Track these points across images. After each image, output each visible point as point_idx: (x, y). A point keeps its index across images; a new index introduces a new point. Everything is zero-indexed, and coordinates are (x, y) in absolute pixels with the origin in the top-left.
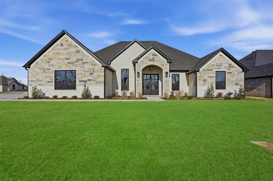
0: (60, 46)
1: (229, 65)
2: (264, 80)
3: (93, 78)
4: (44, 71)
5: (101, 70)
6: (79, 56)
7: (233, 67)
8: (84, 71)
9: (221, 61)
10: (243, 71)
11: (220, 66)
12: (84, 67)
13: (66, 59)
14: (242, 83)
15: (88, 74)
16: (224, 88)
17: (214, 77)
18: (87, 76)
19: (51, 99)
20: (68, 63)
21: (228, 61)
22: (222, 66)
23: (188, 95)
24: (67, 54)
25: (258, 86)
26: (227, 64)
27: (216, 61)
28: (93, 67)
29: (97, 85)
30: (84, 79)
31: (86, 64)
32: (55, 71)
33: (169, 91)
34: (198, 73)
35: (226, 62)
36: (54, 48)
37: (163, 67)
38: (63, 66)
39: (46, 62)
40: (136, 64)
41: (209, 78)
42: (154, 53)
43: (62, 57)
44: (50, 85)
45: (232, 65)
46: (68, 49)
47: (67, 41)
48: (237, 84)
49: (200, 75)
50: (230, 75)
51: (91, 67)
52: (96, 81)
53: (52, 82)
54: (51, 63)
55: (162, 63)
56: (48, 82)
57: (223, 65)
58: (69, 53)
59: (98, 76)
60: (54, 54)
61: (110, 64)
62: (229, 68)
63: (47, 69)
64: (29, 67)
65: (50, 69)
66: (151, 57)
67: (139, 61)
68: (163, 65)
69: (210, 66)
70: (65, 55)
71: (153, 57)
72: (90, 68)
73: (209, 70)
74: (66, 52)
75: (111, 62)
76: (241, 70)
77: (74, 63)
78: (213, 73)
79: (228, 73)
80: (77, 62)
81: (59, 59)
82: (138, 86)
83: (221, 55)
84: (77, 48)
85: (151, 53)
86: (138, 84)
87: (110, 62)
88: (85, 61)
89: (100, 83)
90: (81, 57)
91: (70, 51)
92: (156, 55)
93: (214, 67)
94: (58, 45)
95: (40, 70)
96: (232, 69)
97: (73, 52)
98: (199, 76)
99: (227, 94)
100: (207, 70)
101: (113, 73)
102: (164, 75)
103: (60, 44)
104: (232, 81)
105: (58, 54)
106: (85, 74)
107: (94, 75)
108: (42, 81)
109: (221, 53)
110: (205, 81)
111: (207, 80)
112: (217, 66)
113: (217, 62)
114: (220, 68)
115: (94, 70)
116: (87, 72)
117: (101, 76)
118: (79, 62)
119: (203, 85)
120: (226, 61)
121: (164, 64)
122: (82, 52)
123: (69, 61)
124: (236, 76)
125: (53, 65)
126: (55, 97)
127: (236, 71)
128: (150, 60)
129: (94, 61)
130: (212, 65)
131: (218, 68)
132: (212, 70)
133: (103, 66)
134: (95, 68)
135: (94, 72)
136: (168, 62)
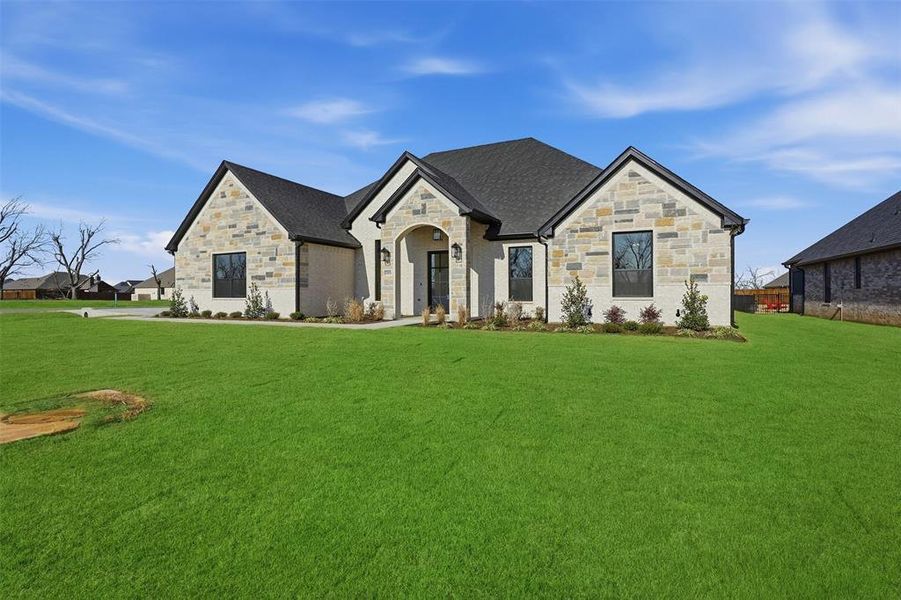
0: (221, 197)
1: (665, 206)
3: (276, 270)
4: (197, 256)
5: (290, 249)
6: (251, 219)
7: (682, 213)
8: (260, 253)
9: (634, 194)
10: (725, 226)
11: (629, 212)
12: (259, 243)
13: (230, 227)
15: (266, 259)
16: (646, 291)
17: (607, 253)
18: (266, 265)
19: (201, 317)
20: (234, 236)
21: (661, 191)
22: (637, 211)
24: (231, 216)
26: (658, 202)
27: (612, 195)
28: (276, 242)
29: (283, 286)
30: (260, 272)
31: (263, 236)
32: (214, 255)
34: (550, 241)
35: (655, 196)
36: (211, 203)
37: (450, 229)
38: (225, 243)
39: (200, 236)
40: (382, 226)
41: (587, 258)
42: (426, 190)
43: (224, 223)
44: (205, 288)
45: (678, 207)
46: (234, 203)
47: (232, 185)
48: (699, 277)
49: (557, 248)
50: (670, 242)
51: (272, 242)
52: (281, 275)
53: (209, 280)
54: (207, 237)
55: (446, 219)
56: (203, 280)
57: (642, 208)
58: (236, 213)
59: (284, 264)
60: (211, 217)
61: (350, 228)
62: (666, 216)
63: (201, 252)
64: (176, 249)
65: (206, 252)
66: (418, 204)
67: (388, 217)
68: (449, 223)
69: (595, 215)
71: (423, 202)
72: (271, 246)
73: (588, 230)
74: (231, 209)
75: (354, 224)
76: (716, 221)
77: (243, 235)
78: (604, 239)
79: (663, 236)
80: (248, 232)
81: (220, 228)
82: (385, 289)
83: (633, 175)
84: (247, 200)
85: (417, 192)
86: (385, 282)
88: (261, 230)
89: (288, 281)
90: (255, 221)
91: (237, 207)
92: (431, 196)
93: (607, 218)
94: (217, 196)
95: (191, 254)
96: (678, 222)
97: (242, 209)
98: (554, 252)
100: (582, 230)
101: (355, 253)
102: (451, 252)
103: (221, 193)
104: (679, 266)
105: (218, 216)
106: (261, 260)
107: (277, 261)
108: (193, 278)
109: (632, 166)
110: (574, 267)
111: (580, 264)
112: (617, 212)
113: (616, 199)
114: (632, 220)
115: (277, 250)
116: (265, 254)
117: (289, 264)
118: (251, 232)
119: (566, 280)
120: (652, 192)
121: (452, 219)
122: (257, 208)
123: (237, 232)
124: (696, 248)
125: (209, 243)
126: (207, 314)
127: (697, 226)
128: (416, 212)
129: (276, 228)
130: (600, 213)
131: (624, 221)
132: (599, 229)
133: (293, 240)
134: (277, 246)
135: (277, 254)
136: (462, 215)
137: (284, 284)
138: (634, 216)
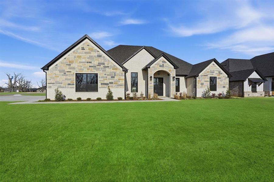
0: (82, 49)
1: (219, 72)
2: (237, 83)
3: (114, 81)
4: (64, 74)
5: (122, 74)
6: (101, 60)
7: (221, 74)
8: (106, 74)
9: (214, 69)
10: (228, 77)
11: (213, 72)
12: (106, 71)
13: (87, 62)
14: (227, 86)
15: (110, 77)
16: (215, 90)
17: (208, 81)
18: (109, 79)
19: (75, 101)
20: (90, 66)
24: (88, 58)
25: (233, 88)
26: (218, 71)
27: (210, 68)
28: (115, 71)
30: (106, 82)
31: (108, 68)
32: (76, 73)
34: (197, 78)
36: (74, 51)
37: (171, 72)
38: (84, 69)
39: (66, 65)
40: (149, 69)
41: (205, 82)
42: (164, 60)
43: (84, 60)
44: (70, 88)
45: (221, 72)
46: (90, 53)
47: (89, 45)
48: (224, 87)
49: (199, 79)
50: (220, 79)
51: (112, 71)
52: (117, 83)
53: (73, 84)
54: (72, 66)
55: (170, 69)
56: (69, 84)
58: (91, 57)
59: (119, 79)
60: (75, 57)
62: (219, 74)
63: (67, 72)
64: (48, 70)
65: (71, 72)
66: (161, 63)
67: (151, 67)
69: (206, 72)
70: (87, 58)
71: (163, 63)
73: (205, 76)
74: (88, 55)
76: (227, 76)
77: (96, 67)
78: (208, 78)
80: (99, 66)
81: (80, 62)
82: (150, 89)
83: (213, 64)
84: (99, 53)
85: (161, 60)
86: (150, 86)
88: (106, 65)
89: (121, 85)
90: (103, 62)
91: (92, 55)
92: (165, 62)
93: (209, 73)
94: (79, 48)
95: (60, 72)
96: (221, 75)
97: (94, 56)
99: (218, 95)
100: (204, 76)
102: (171, 79)
103: (82, 48)
104: (221, 84)
105: (79, 57)
106: (106, 77)
107: (115, 78)
108: (62, 83)
109: (213, 62)
110: (202, 84)
111: (203, 84)
113: (210, 69)
115: (115, 74)
116: (108, 75)
117: (122, 79)
118: (100, 66)
119: (201, 87)
120: (217, 69)
122: (104, 57)
123: (91, 65)
124: (224, 81)
125: (74, 68)
126: (79, 99)
127: (224, 77)
128: (160, 66)
129: (115, 66)
131: (212, 74)
132: (207, 76)
133: (123, 71)
134: (116, 72)
135: (115, 75)
136: (175, 68)
137: (119, 87)
138: (214, 73)
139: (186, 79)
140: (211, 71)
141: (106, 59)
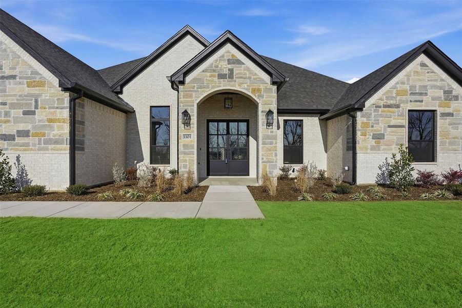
1: (445, 92)
3: (34, 128)
5: (60, 100)
7: (456, 98)
8: (5, 104)
9: (423, 80)
11: (421, 94)
12: (5, 91)
15: (17, 113)
16: (430, 156)
17: (403, 126)
18: (17, 120)
21: (442, 80)
22: (426, 94)
23: (326, 175)
26: (440, 88)
27: (408, 79)
28: (35, 91)
29: (48, 150)
31: (12, 81)
33: (275, 167)
34: (359, 114)
35: (439, 84)
37: (259, 96)
40: (181, 86)
41: (389, 129)
42: (233, 56)
45: (454, 93)
49: (365, 120)
50: (449, 120)
51: (27, 90)
52: (44, 135)
55: (256, 86)
57: (430, 92)
59: (50, 121)
61: (121, 92)
62: (446, 99)
66: (225, 67)
67: (189, 79)
68: (259, 90)
69: (394, 95)
71: (230, 66)
72: (26, 96)
73: (389, 106)
75: (125, 89)
78: (402, 115)
82: (185, 153)
83: (423, 65)
85: (223, 56)
86: (185, 146)
87: (119, 88)
88: (7, 72)
89: (57, 142)
92: (239, 62)
93: (404, 98)
96: (454, 105)
98: (363, 123)
100: (385, 106)
101: (127, 117)
102: (262, 118)
104: (454, 138)
106: (7, 114)
107: (36, 116)
109: (423, 58)
110: (378, 137)
111: (383, 135)
112: (412, 94)
113: (411, 83)
114: (422, 101)
115: (36, 101)
116: (13, 106)
117: (59, 121)
119: (373, 148)
120: (436, 80)
121: (262, 87)
128: (222, 76)
129: (37, 73)
131: (416, 101)
132: (398, 106)
133: (65, 89)
134: (40, 95)
135: (36, 107)
136: (274, 83)
137: (50, 147)
138: (424, 98)
139: (324, 123)
140: (412, 87)
141: (5, 50)
